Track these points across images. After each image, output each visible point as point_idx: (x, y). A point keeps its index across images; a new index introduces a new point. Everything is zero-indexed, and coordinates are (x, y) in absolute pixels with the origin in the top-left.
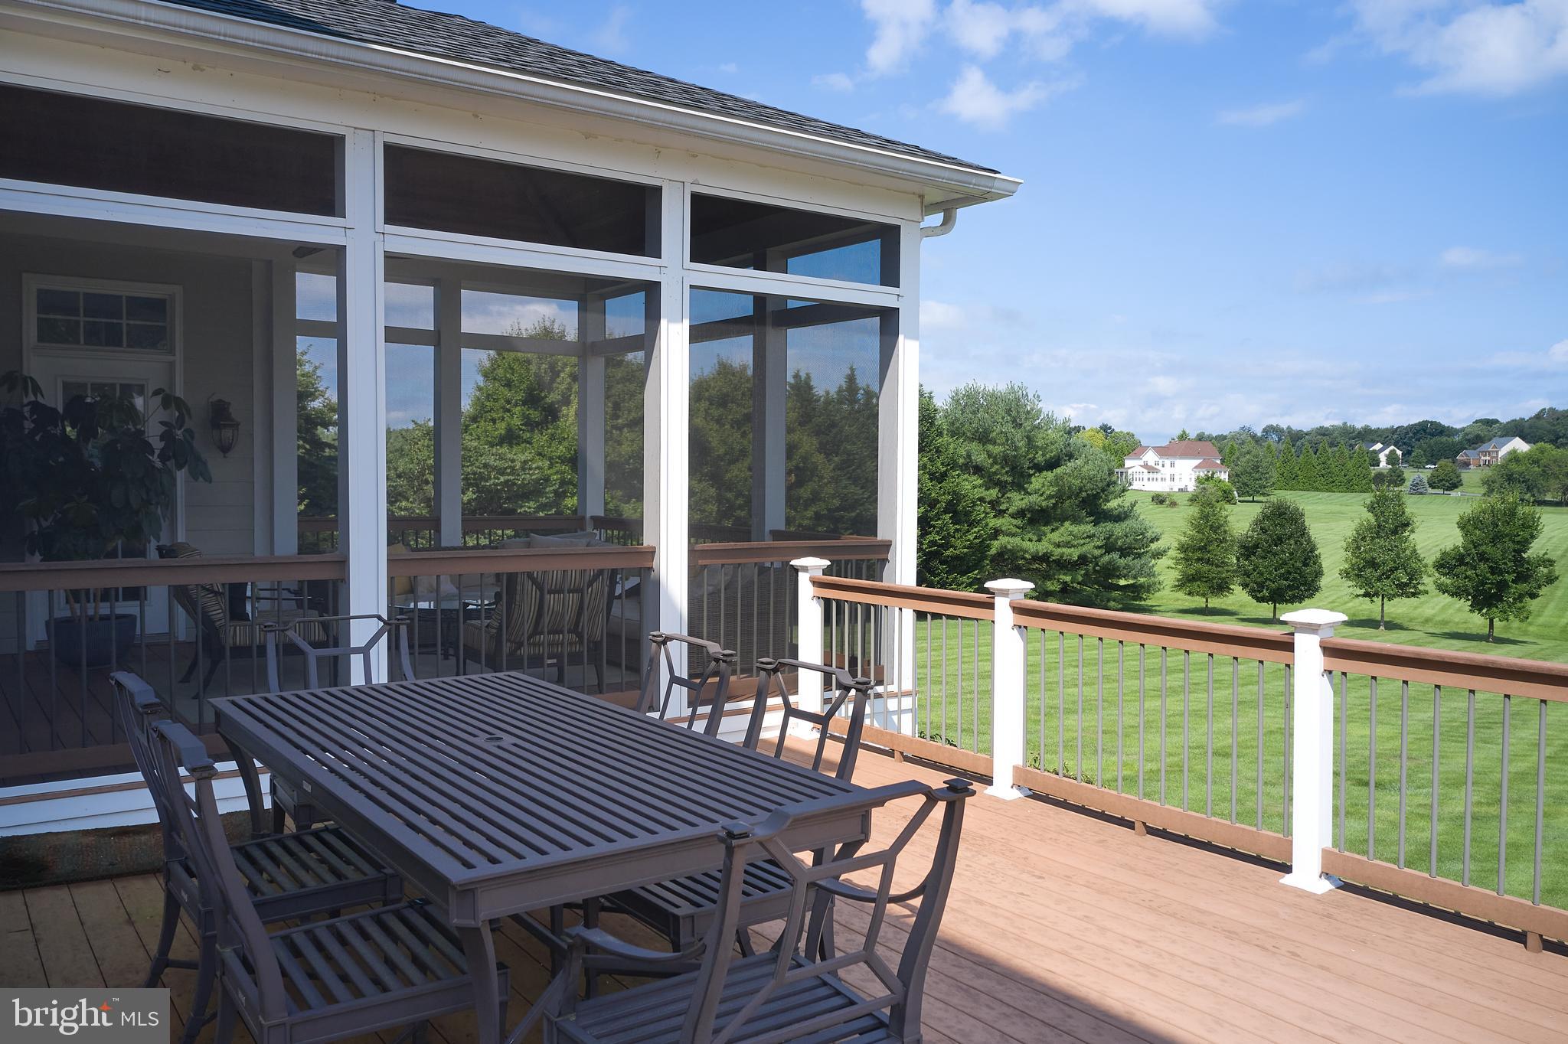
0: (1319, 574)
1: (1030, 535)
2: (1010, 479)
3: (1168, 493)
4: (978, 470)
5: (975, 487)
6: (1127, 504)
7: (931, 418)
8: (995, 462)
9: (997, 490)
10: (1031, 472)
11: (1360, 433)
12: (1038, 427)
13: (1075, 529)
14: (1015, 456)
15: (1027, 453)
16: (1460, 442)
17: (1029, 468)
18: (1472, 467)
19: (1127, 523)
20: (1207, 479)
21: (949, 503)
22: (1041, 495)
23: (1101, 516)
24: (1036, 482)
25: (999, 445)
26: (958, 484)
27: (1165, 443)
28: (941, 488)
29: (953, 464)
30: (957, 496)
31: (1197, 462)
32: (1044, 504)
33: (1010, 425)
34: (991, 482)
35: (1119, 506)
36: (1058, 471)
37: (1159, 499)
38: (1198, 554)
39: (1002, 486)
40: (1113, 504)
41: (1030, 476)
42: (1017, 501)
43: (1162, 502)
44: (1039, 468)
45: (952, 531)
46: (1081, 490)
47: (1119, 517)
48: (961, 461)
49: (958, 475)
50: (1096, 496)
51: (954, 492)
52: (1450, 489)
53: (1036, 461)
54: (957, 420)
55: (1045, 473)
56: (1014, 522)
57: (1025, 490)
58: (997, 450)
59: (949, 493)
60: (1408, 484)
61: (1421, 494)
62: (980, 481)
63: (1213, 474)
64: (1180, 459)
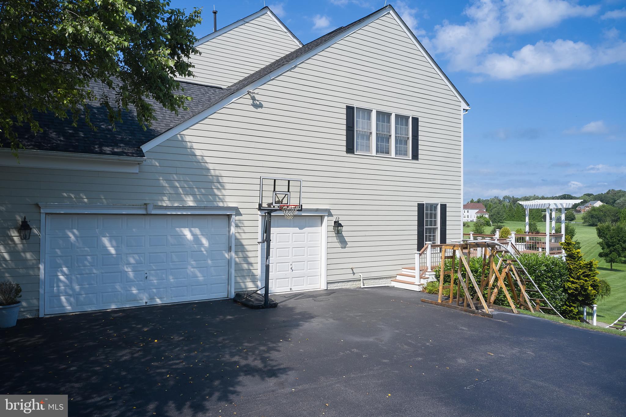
3: (466, 222)
20: (481, 217)
27: (466, 203)
31: (477, 211)
52: (571, 220)
61: (560, 222)
63: (483, 215)
64: (471, 210)
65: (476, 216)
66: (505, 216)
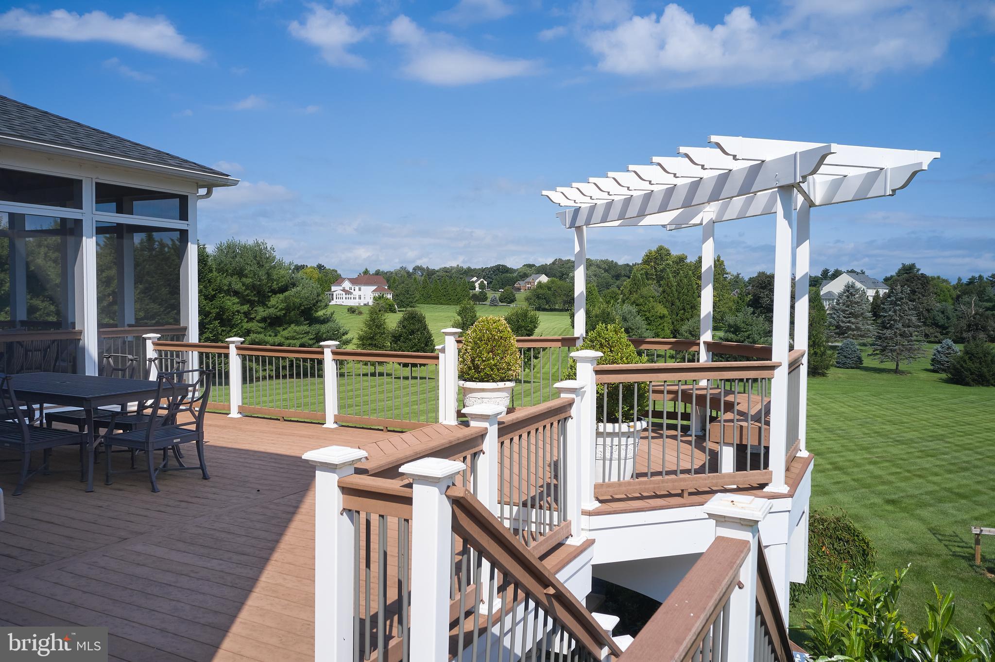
1: (270, 333)
2: (256, 299)
3: (357, 307)
4: (236, 293)
5: (234, 304)
6: (329, 313)
7: (205, 261)
8: (246, 289)
9: (248, 306)
10: (270, 294)
11: (465, 271)
12: (274, 267)
13: (297, 328)
14: (260, 285)
15: (267, 283)
16: (516, 277)
17: (268, 292)
18: (522, 290)
19: (328, 324)
20: (380, 298)
21: (218, 314)
22: (276, 308)
23: (313, 321)
24: (274, 300)
25: (249, 278)
26: (223, 302)
27: (355, 276)
28: (212, 304)
29: (220, 290)
30: (223, 310)
31: (375, 288)
32: (278, 313)
33: (256, 266)
34: (244, 300)
35: (324, 314)
36: (287, 294)
37: (352, 310)
38: (369, 342)
39: (252, 303)
40: (320, 313)
41: (269, 297)
42: (261, 312)
43: (353, 312)
44: (275, 292)
45: (220, 331)
46: (301, 305)
47: (325, 321)
48: (226, 288)
49: (223, 297)
50: (310, 309)
51: (221, 307)
52: (510, 303)
53: (272, 288)
54: (222, 262)
55: (278, 295)
56: (260, 325)
57: (266, 305)
58: (248, 281)
59: (217, 308)
60: (489, 300)
61: (496, 305)
62: (237, 300)
63: (383, 295)
64: (364, 286)
65: (372, 297)
66: (418, 296)
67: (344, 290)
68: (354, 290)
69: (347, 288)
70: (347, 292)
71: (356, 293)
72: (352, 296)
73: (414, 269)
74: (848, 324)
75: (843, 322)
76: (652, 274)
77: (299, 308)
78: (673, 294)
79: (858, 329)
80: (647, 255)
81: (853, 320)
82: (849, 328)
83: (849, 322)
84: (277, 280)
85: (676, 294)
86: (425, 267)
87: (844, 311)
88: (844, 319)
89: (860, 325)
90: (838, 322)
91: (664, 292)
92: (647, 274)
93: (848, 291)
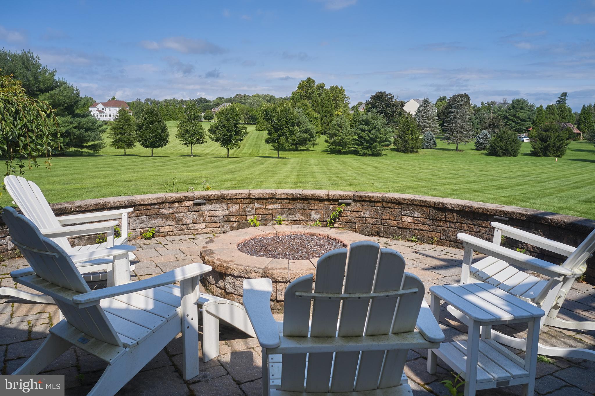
0: (168, 136)
3: (109, 121)
27: (106, 102)
31: (118, 109)
36: (52, 92)
37: (105, 123)
38: (120, 131)
46: (64, 103)
53: (40, 88)
55: (45, 94)
64: (112, 107)
67: (98, 110)
68: (106, 110)
69: (101, 109)
70: (101, 112)
71: (107, 112)
72: (104, 115)
73: (145, 100)
74: (425, 124)
75: (422, 122)
76: (304, 96)
77: (63, 106)
78: (319, 107)
79: (430, 127)
80: (301, 84)
81: (427, 121)
82: (425, 126)
83: (425, 123)
84: (44, 82)
85: (321, 107)
86: (153, 99)
87: (422, 116)
88: (423, 121)
89: (431, 124)
90: (419, 123)
91: (313, 105)
92: (301, 95)
93: (425, 104)
